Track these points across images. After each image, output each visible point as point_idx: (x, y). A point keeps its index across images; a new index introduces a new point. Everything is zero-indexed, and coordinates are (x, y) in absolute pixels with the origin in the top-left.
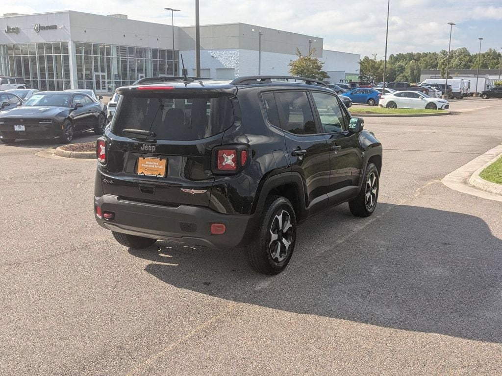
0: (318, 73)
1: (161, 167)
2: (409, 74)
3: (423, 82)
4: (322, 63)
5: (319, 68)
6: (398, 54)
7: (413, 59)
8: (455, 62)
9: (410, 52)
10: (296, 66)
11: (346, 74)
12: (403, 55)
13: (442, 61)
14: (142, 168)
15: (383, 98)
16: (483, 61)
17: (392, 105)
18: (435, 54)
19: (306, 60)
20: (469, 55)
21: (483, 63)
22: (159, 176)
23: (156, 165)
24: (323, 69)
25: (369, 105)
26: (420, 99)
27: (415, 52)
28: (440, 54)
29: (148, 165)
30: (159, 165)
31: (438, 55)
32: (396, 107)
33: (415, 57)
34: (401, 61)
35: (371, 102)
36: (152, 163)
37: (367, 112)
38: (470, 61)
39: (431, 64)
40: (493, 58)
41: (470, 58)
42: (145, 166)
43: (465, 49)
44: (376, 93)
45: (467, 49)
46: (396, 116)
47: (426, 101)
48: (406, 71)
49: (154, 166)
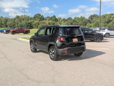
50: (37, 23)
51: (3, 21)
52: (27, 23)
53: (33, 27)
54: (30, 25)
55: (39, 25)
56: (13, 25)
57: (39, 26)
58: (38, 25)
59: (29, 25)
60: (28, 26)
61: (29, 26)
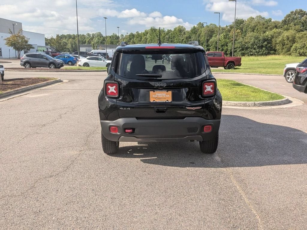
0: (26, 45)
1: (168, 96)
2: (70, 47)
3: (91, 52)
4: (28, 39)
5: (26, 42)
6: (62, 35)
7: (71, 38)
8: (96, 40)
9: (69, 34)
10: (9, 40)
11: (38, 46)
12: (65, 36)
13: (88, 40)
14: (153, 98)
15: (80, 61)
16: (111, 40)
17: (86, 64)
18: (83, 35)
19: (17, 36)
20: (103, 37)
21: (111, 41)
22: (168, 101)
23: (164, 95)
24: (29, 43)
25: (69, 65)
26: (103, 61)
27: (72, 34)
28: (86, 35)
29: (158, 95)
30: (167, 94)
31: (85, 36)
32: (89, 66)
33: (72, 37)
34: (64, 39)
35: (70, 63)
36: (161, 94)
37: (78, 69)
38: (104, 40)
39: (82, 41)
40: (116, 39)
41: (103, 39)
42: (155, 96)
43: (100, 33)
44: (73, 58)
45: (101, 33)
46: (96, 71)
47: (106, 62)
48: (68, 45)
49: (162, 96)
50: (288, 39)
51: (203, 34)
52: (261, 38)
53: (275, 50)
54: (268, 43)
55: (294, 45)
56: (222, 46)
57: (293, 47)
58: (290, 44)
59: (266, 43)
60: (262, 47)
61: (264, 48)
